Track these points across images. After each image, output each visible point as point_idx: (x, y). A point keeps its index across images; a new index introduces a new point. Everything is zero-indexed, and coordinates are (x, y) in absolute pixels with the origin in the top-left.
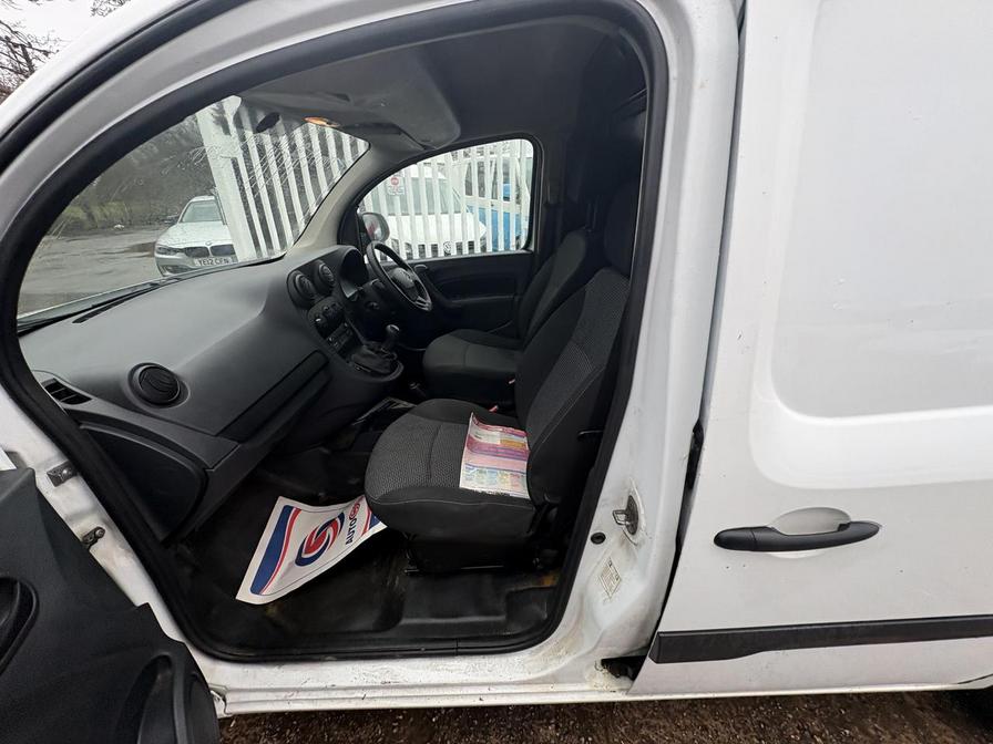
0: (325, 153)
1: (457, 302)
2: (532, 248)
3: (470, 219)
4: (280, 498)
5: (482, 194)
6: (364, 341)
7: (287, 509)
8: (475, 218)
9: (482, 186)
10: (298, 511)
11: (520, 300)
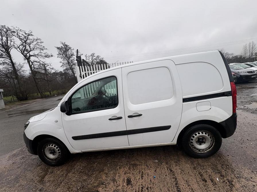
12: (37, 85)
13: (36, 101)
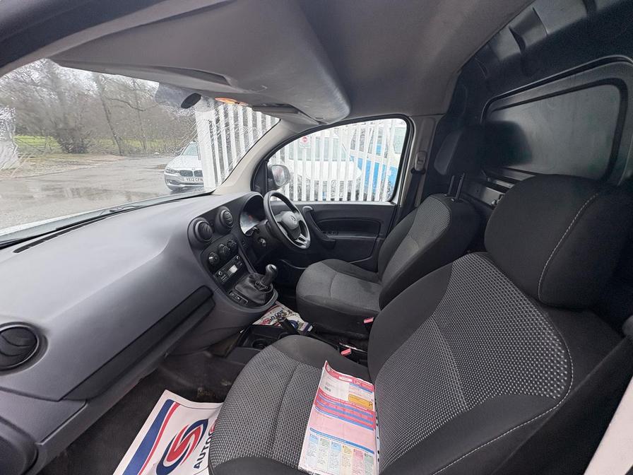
0: (245, 124)
1: (331, 237)
2: (396, 201)
3: (352, 166)
4: (166, 391)
5: (361, 149)
6: (251, 271)
7: (169, 402)
8: (355, 166)
9: (362, 143)
10: (178, 405)
11: (382, 242)
12: (109, 115)
13: (103, 161)
